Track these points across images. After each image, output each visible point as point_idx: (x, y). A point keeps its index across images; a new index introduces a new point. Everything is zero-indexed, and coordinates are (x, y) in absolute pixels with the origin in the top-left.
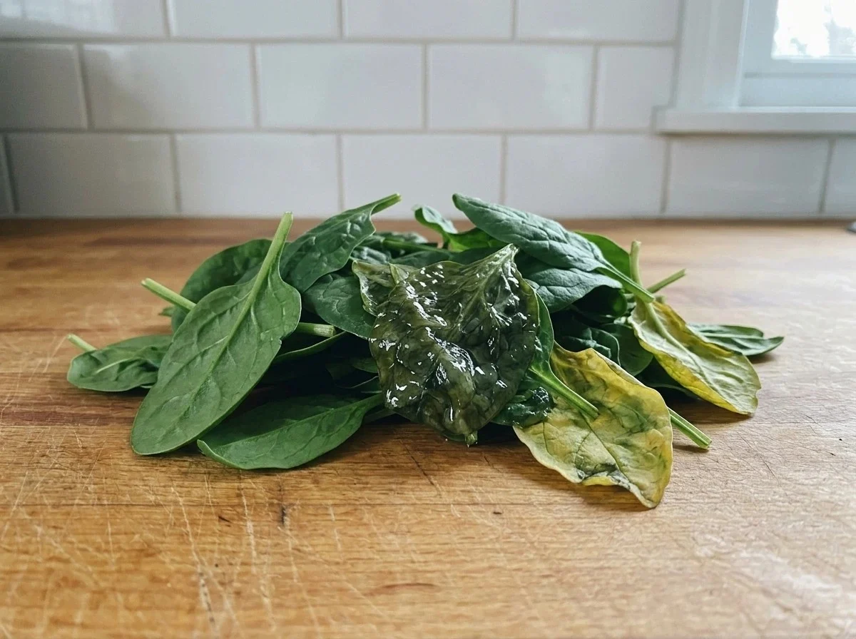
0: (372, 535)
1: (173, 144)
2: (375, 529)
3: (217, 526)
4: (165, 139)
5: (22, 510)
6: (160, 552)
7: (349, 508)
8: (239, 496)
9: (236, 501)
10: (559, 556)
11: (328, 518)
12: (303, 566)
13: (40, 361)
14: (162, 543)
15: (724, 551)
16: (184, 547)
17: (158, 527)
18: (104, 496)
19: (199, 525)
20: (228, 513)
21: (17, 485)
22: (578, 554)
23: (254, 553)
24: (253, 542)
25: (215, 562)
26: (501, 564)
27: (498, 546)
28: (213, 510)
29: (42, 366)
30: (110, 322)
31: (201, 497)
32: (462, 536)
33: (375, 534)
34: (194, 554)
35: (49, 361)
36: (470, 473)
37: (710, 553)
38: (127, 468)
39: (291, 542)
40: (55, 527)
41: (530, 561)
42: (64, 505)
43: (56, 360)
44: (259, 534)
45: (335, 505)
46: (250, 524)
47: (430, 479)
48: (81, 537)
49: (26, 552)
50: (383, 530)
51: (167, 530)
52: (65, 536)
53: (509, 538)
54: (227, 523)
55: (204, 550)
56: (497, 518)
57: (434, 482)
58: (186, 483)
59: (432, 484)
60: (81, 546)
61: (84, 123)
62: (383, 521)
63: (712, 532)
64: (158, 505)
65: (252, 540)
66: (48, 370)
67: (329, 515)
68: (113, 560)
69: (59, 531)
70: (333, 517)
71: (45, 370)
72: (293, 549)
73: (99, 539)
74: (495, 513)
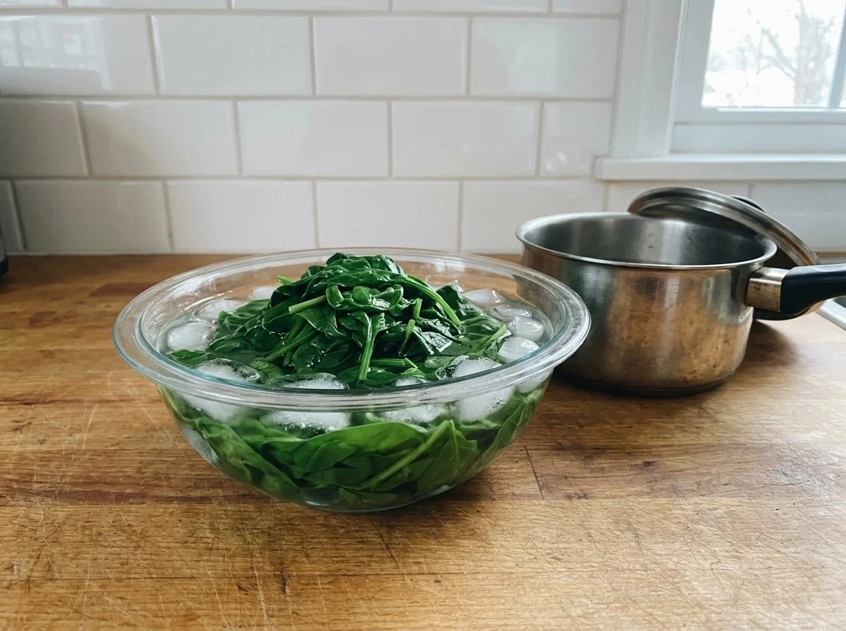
0: (348, 600)
1: (165, 188)
2: (350, 595)
3: (238, 594)
4: (159, 184)
5: (94, 584)
6: (199, 617)
7: (331, 579)
8: (252, 568)
9: (250, 573)
10: (478, 616)
11: (316, 587)
12: (300, 626)
13: (78, 436)
14: (199, 609)
15: (591, 611)
16: (216, 613)
17: (195, 596)
18: (152, 570)
19: (224, 594)
20: (244, 585)
21: (85, 562)
22: (491, 614)
23: (266, 618)
24: (264, 607)
25: (239, 624)
26: (436, 623)
27: (435, 609)
28: (233, 581)
29: (80, 442)
30: (129, 391)
31: (224, 570)
32: (411, 601)
33: (350, 599)
34: (223, 617)
35: (85, 437)
36: (419, 546)
37: (580, 613)
38: (165, 545)
39: (291, 608)
40: (122, 598)
41: (457, 620)
42: (124, 579)
43: (92, 435)
44: (268, 600)
45: (320, 576)
46: (261, 593)
47: (390, 552)
48: (142, 606)
49: (104, 619)
50: (356, 596)
51: (202, 598)
52: (129, 605)
53: (444, 602)
54: (244, 592)
55: (229, 615)
56: (438, 586)
57: (394, 554)
58: (213, 558)
59: (392, 556)
60: (143, 613)
61: (85, 172)
62: (357, 588)
63: (585, 596)
64: (192, 578)
65: (263, 605)
66: (86, 446)
67: (317, 584)
68: (168, 624)
69: (125, 601)
70: (320, 586)
71: (84, 447)
72: (293, 612)
73: (154, 607)
74: (436, 581)
